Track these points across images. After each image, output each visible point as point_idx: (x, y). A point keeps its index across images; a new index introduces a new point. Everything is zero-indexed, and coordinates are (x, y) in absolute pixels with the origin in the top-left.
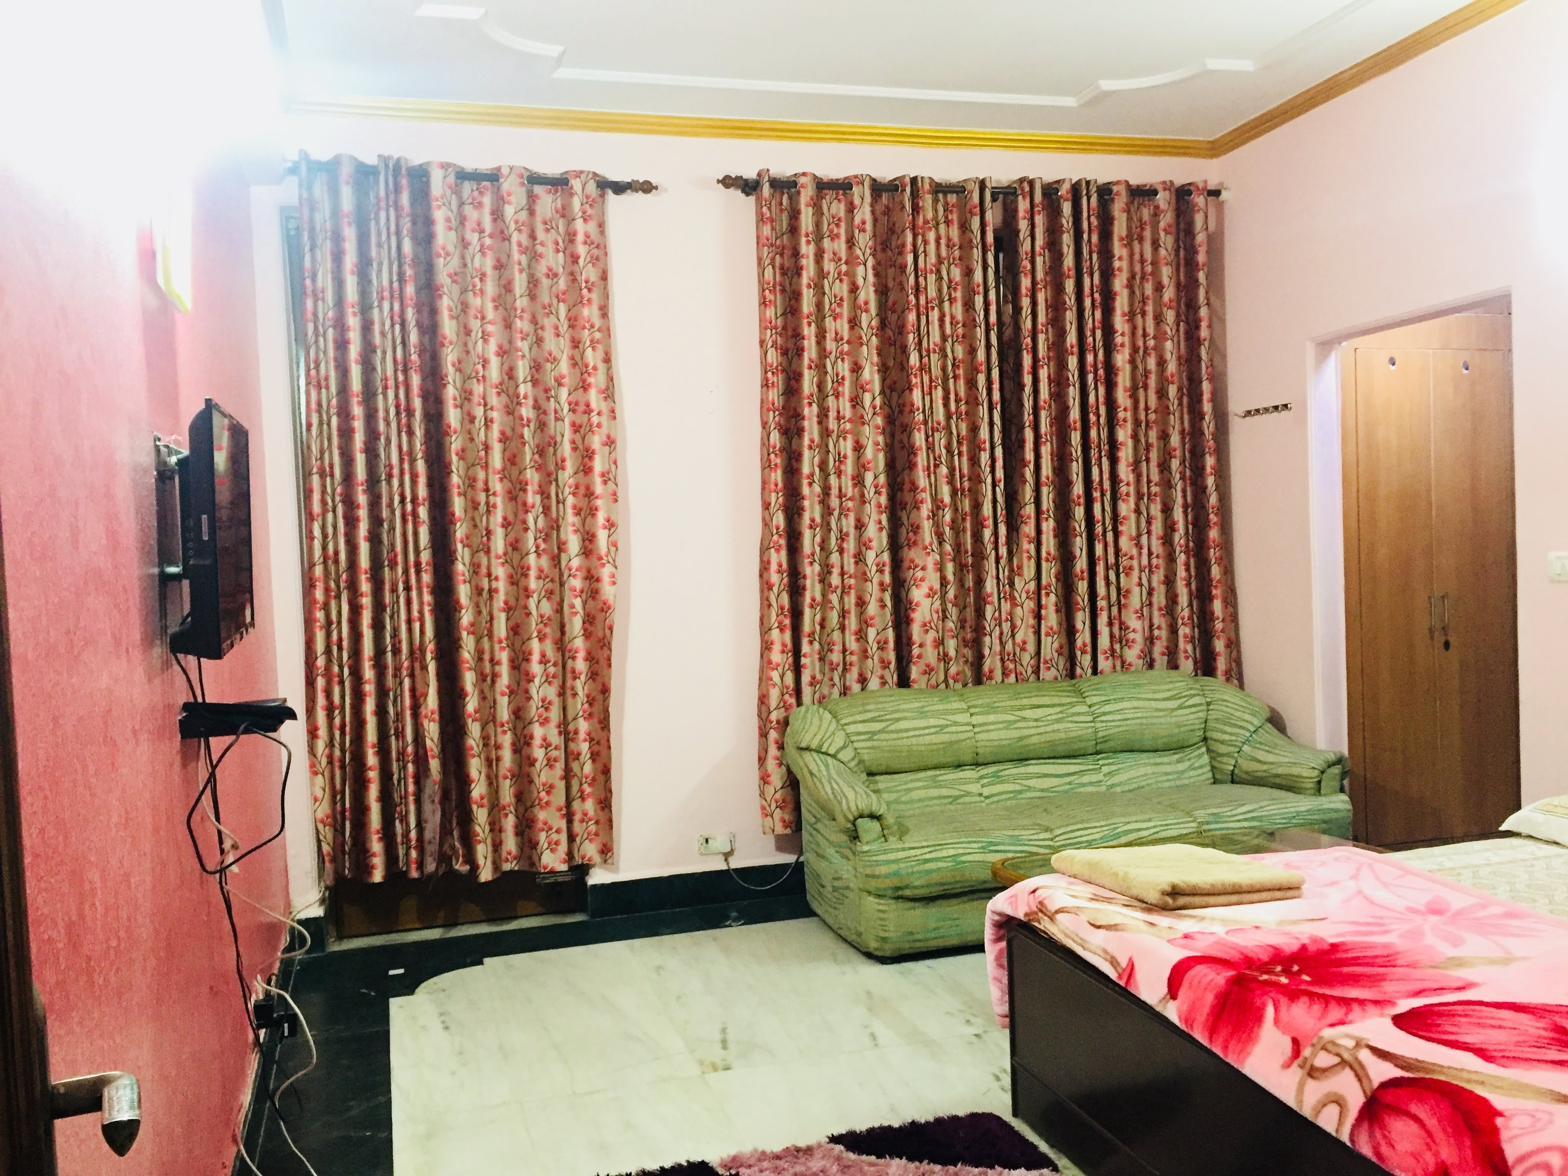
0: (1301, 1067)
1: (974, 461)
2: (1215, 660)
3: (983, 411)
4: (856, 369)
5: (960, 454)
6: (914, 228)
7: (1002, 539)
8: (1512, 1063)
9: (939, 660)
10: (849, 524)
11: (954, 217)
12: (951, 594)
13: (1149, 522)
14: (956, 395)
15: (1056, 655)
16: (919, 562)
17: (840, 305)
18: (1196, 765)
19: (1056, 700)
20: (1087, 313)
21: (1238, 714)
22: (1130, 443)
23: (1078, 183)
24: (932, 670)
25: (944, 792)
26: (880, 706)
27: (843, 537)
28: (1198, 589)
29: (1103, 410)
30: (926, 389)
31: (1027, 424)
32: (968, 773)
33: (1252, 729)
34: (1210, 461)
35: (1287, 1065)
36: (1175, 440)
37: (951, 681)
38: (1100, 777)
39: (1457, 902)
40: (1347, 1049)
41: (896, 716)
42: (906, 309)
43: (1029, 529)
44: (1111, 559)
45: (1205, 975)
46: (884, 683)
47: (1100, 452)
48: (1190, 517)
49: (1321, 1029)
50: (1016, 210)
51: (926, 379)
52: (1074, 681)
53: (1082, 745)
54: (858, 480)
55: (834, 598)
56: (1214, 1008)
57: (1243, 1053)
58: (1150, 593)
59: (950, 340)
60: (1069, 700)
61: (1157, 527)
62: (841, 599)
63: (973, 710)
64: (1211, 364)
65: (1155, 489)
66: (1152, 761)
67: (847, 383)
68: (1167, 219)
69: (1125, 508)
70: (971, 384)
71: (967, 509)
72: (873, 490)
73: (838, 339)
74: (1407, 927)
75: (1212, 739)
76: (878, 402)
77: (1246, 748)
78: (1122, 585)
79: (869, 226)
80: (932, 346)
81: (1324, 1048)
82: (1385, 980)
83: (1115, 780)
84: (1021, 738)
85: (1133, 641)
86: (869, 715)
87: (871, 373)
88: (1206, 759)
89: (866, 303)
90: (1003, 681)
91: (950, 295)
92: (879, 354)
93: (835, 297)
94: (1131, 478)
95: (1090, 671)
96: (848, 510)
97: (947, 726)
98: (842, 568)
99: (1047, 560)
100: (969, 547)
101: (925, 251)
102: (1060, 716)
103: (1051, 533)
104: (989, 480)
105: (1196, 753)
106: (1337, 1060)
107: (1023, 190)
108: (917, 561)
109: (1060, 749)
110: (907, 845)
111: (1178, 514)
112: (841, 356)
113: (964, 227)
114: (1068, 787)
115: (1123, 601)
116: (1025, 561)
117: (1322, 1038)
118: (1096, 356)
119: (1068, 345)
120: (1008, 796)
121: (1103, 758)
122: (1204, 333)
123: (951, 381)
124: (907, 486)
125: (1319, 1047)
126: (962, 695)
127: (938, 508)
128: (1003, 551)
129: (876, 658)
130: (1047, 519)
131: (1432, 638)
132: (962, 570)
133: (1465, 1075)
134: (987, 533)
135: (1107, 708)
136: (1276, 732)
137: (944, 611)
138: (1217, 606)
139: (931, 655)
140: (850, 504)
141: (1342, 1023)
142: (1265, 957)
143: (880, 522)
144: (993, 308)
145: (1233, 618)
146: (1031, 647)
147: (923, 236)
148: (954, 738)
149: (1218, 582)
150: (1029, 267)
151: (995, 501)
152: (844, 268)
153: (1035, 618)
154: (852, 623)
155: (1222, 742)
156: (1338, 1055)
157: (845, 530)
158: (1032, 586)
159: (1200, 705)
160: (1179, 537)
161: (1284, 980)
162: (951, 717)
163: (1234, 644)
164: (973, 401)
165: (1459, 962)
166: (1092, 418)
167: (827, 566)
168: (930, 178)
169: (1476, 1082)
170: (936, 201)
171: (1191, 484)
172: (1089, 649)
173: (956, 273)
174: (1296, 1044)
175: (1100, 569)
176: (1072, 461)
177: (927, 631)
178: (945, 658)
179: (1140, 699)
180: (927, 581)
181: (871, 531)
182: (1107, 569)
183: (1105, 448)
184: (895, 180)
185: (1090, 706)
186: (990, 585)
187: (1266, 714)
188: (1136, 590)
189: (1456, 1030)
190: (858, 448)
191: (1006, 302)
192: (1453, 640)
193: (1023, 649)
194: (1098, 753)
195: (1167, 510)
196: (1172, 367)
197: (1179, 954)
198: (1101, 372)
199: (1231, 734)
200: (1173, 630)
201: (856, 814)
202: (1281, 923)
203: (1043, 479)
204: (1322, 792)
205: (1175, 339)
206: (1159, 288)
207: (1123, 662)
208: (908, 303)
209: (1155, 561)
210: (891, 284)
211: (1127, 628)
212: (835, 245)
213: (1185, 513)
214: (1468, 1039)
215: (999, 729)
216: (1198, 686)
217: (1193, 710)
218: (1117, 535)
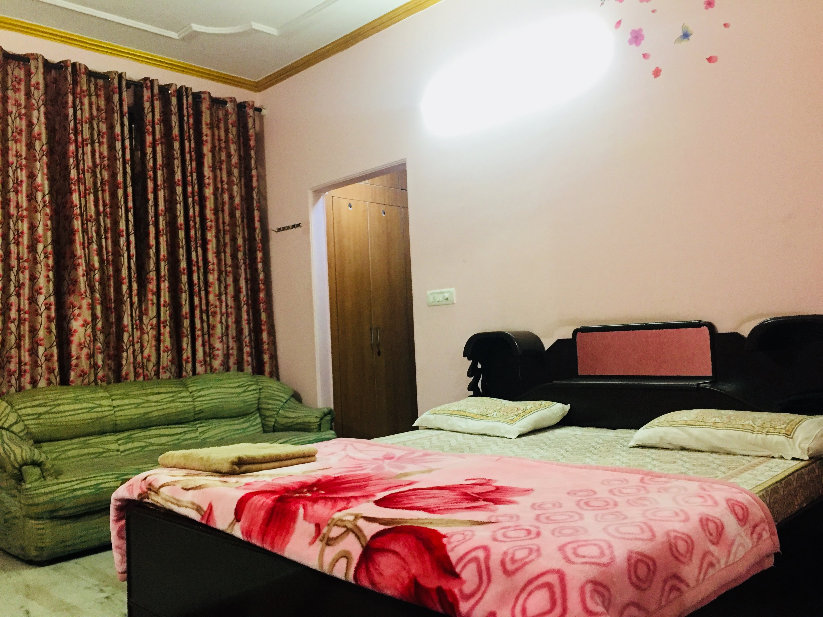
0: (321, 541)
1: (116, 243)
2: (264, 366)
3: (122, 212)
4: (32, 176)
5: (106, 238)
6: (74, 94)
7: (135, 292)
8: (445, 512)
9: (90, 367)
10: (25, 277)
11: (102, 93)
12: (99, 325)
13: (226, 287)
14: (104, 201)
15: (169, 364)
16: (77, 303)
17: (20, 134)
18: (254, 424)
19: (170, 390)
20: (188, 162)
21: (276, 393)
22: (214, 241)
23: (181, 87)
24: (85, 374)
25: (91, 450)
26: (46, 396)
27: (20, 286)
28: (254, 327)
29: (198, 220)
30: (82, 194)
31: (151, 223)
32: (110, 438)
33: (284, 401)
34: (259, 255)
35: (313, 542)
36: (240, 241)
37: (99, 382)
38: (197, 434)
39: (398, 453)
40: (350, 521)
41: (59, 402)
42: (68, 142)
43: (152, 286)
44: (204, 307)
45: (259, 501)
46: (49, 383)
47: (196, 244)
48: (249, 286)
49: (333, 514)
50: (142, 96)
51: (82, 187)
52: (181, 379)
53: (186, 416)
54: (32, 249)
55: (13, 327)
56: (264, 520)
57: (284, 544)
58: (227, 327)
59: (99, 167)
60: (177, 389)
61: (231, 290)
62: (18, 328)
63: (113, 397)
64: (259, 201)
65: (229, 269)
66: (228, 423)
67: (24, 185)
68: (232, 118)
69: (212, 278)
70: (114, 195)
71: (111, 273)
72: (42, 256)
73: (18, 155)
74: (374, 466)
75: (264, 409)
76: (47, 198)
77: (281, 412)
78: (210, 322)
79: (41, 86)
80: (86, 168)
81: (335, 525)
82: (367, 486)
83: (206, 435)
84: (145, 414)
85: (218, 355)
86: (37, 403)
87: (43, 179)
88: (259, 420)
89: (39, 134)
90: (135, 380)
91: (99, 140)
92: (48, 168)
93: (16, 128)
94: (215, 261)
95: (191, 373)
96: (25, 268)
97: (95, 408)
98: (19, 306)
99: (164, 306)
100: (112, 296)
101: (81, 109)
102: (172, 398)
103: (167, 290)
104: (126, 255)
105: (253, 418)
106: (343, 530)
107: (147, 84)
108: (75, 303)
109: (172, 418)
110: (60, 481)
111: (243, 283)
112: (20, 167)
113: (109, 100)
114: (176, 442)
115: (211, 332)
116: (150, 306)
117: (334, 519)
118: (193, 188)
119: (176, 180)
120: (137, 450)
121: (198, 424)
122: (255, 184)
123: (100, 193)
124: (68, 255)
125: (332, 525)
126: (106, 389)
127: (91, 270)
128: (135, 299)
129: (44, 367)
130: (164, 281)
131: (372, 349)
132: (107, 311)
133: (420, 521)
134: (125, 288)
135: (202, 393)
136: (296, 402)
137: (95, 335)
138: (265, 336)
139: (84, 364)
140: (26, 264)
141: (345, 508)
142: (297, 487)
143: (48, 276)
144: (128, 151)
145: (273, 342)
146: (154, 359)
147: (80, 99)
148: (100, 415)
149: (265, 322)
150: (151, 130)
151: (129, 268)
152: (23, 111)
153: (156, 341)
154: (26, 343)
155: (268, 409)
156: (345, 526)
157: (21, 281)
158: (154, 321)
159: (255, 390)
160: (243, 297)
161: (309, 495)
162: (98, 402)
163: (274, 357)
164: (114, 205)
165: (406, 475)
166: (192, 224)
167: (8, 304)
168: (85, 66)
169: (428, 523)
170: (89, 81)
171: (250, 268)
172: (190, 360)
173: (104, 127)
174: (318, 527)
175: (197, 312)
176: (180, 248)
177: (82, 349)
178: (95, 366)
179: (220, 387)
180: (82, 316)
181: (42, 282)
182: (201, 312)
183: (199, 242)
184: (60, 62)
185: (191, 392)
186: (126, 320)
187: (291, 393)
188: (219, 326)
189: (410, 502)
190: (33, 228)
191: (137, 150)
192: (382, 350)
193: (149, 360)
194: (195, 420)
195: (236, 281)
196: (237, 200)
197: (241, 494)
198: (196, 198)
199: (272, 404)
200: (240, 350)
201: (21, 463)
202: (304, 473)
203: (162, 257)
204: (322, 430)
205: (239, 185)
206: (229, 156)
207: (211, 368)
208: (70, 139)
209: (230, 310)
210: (57, 127)
211: (214, 348)
212: (17, 95)
213: (246, 282)
214: (418, 505)
215: (132, 408)
216: (255, 380)
217: (252, 392)
218: (207, 293)
